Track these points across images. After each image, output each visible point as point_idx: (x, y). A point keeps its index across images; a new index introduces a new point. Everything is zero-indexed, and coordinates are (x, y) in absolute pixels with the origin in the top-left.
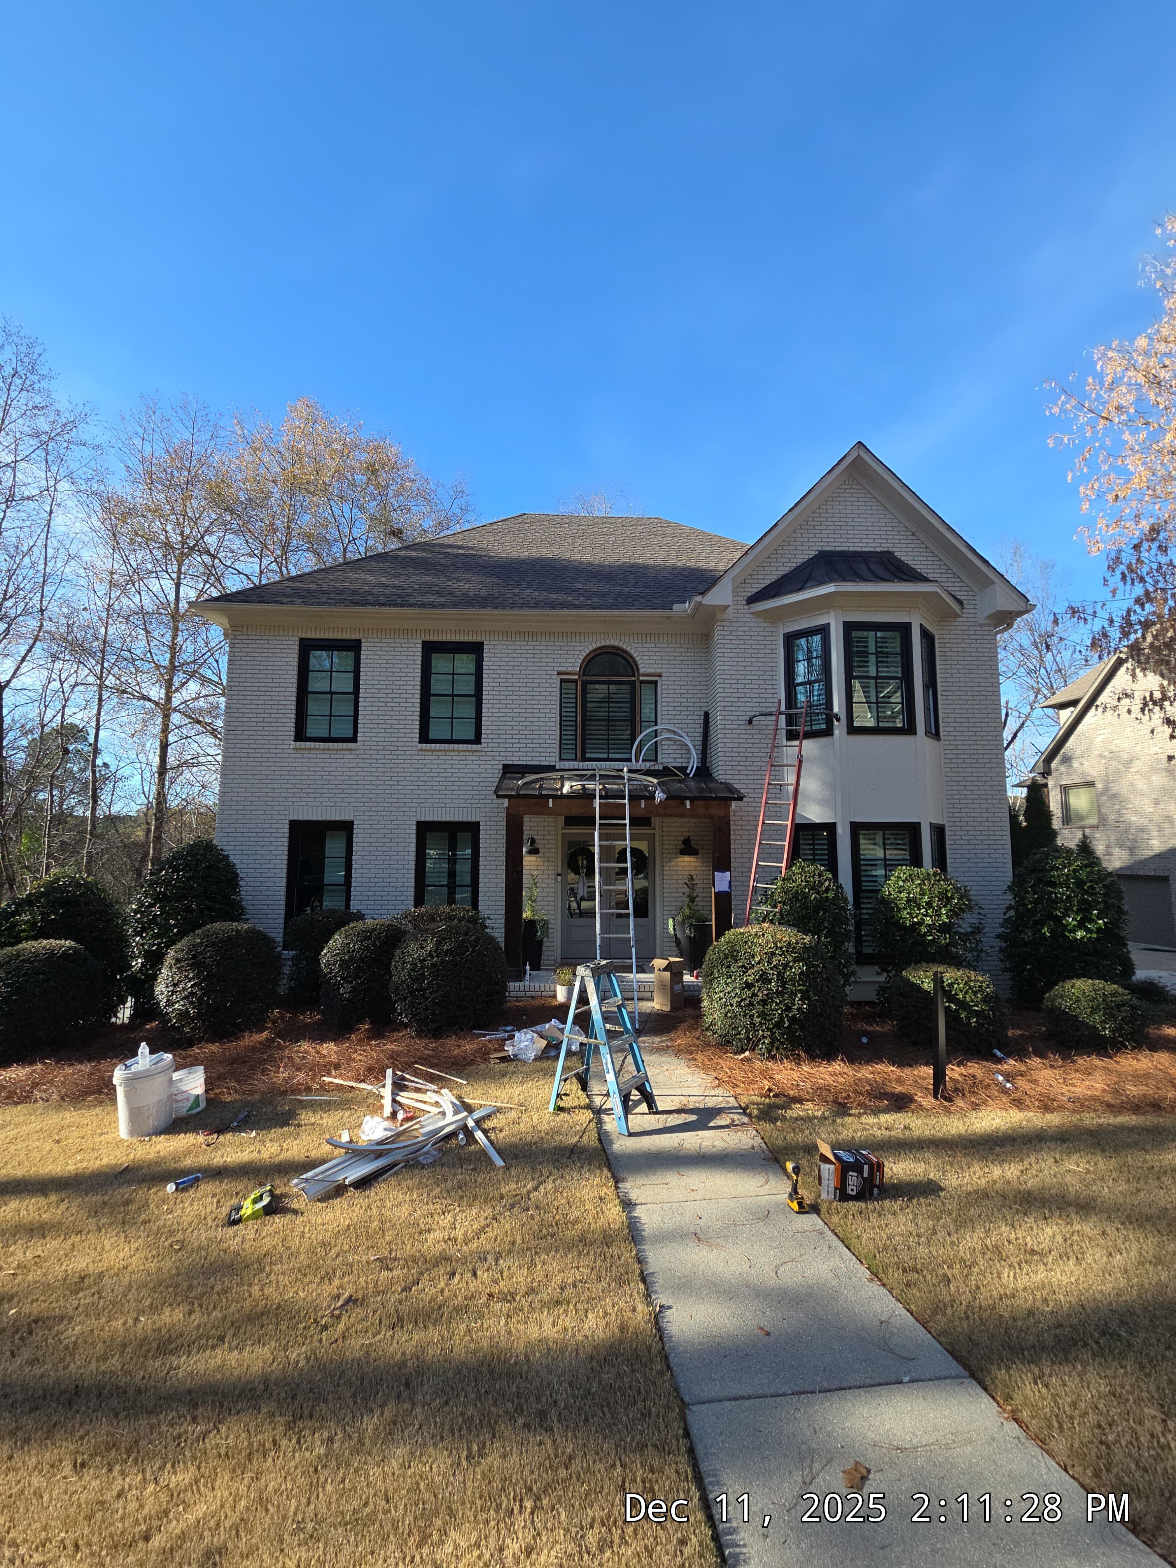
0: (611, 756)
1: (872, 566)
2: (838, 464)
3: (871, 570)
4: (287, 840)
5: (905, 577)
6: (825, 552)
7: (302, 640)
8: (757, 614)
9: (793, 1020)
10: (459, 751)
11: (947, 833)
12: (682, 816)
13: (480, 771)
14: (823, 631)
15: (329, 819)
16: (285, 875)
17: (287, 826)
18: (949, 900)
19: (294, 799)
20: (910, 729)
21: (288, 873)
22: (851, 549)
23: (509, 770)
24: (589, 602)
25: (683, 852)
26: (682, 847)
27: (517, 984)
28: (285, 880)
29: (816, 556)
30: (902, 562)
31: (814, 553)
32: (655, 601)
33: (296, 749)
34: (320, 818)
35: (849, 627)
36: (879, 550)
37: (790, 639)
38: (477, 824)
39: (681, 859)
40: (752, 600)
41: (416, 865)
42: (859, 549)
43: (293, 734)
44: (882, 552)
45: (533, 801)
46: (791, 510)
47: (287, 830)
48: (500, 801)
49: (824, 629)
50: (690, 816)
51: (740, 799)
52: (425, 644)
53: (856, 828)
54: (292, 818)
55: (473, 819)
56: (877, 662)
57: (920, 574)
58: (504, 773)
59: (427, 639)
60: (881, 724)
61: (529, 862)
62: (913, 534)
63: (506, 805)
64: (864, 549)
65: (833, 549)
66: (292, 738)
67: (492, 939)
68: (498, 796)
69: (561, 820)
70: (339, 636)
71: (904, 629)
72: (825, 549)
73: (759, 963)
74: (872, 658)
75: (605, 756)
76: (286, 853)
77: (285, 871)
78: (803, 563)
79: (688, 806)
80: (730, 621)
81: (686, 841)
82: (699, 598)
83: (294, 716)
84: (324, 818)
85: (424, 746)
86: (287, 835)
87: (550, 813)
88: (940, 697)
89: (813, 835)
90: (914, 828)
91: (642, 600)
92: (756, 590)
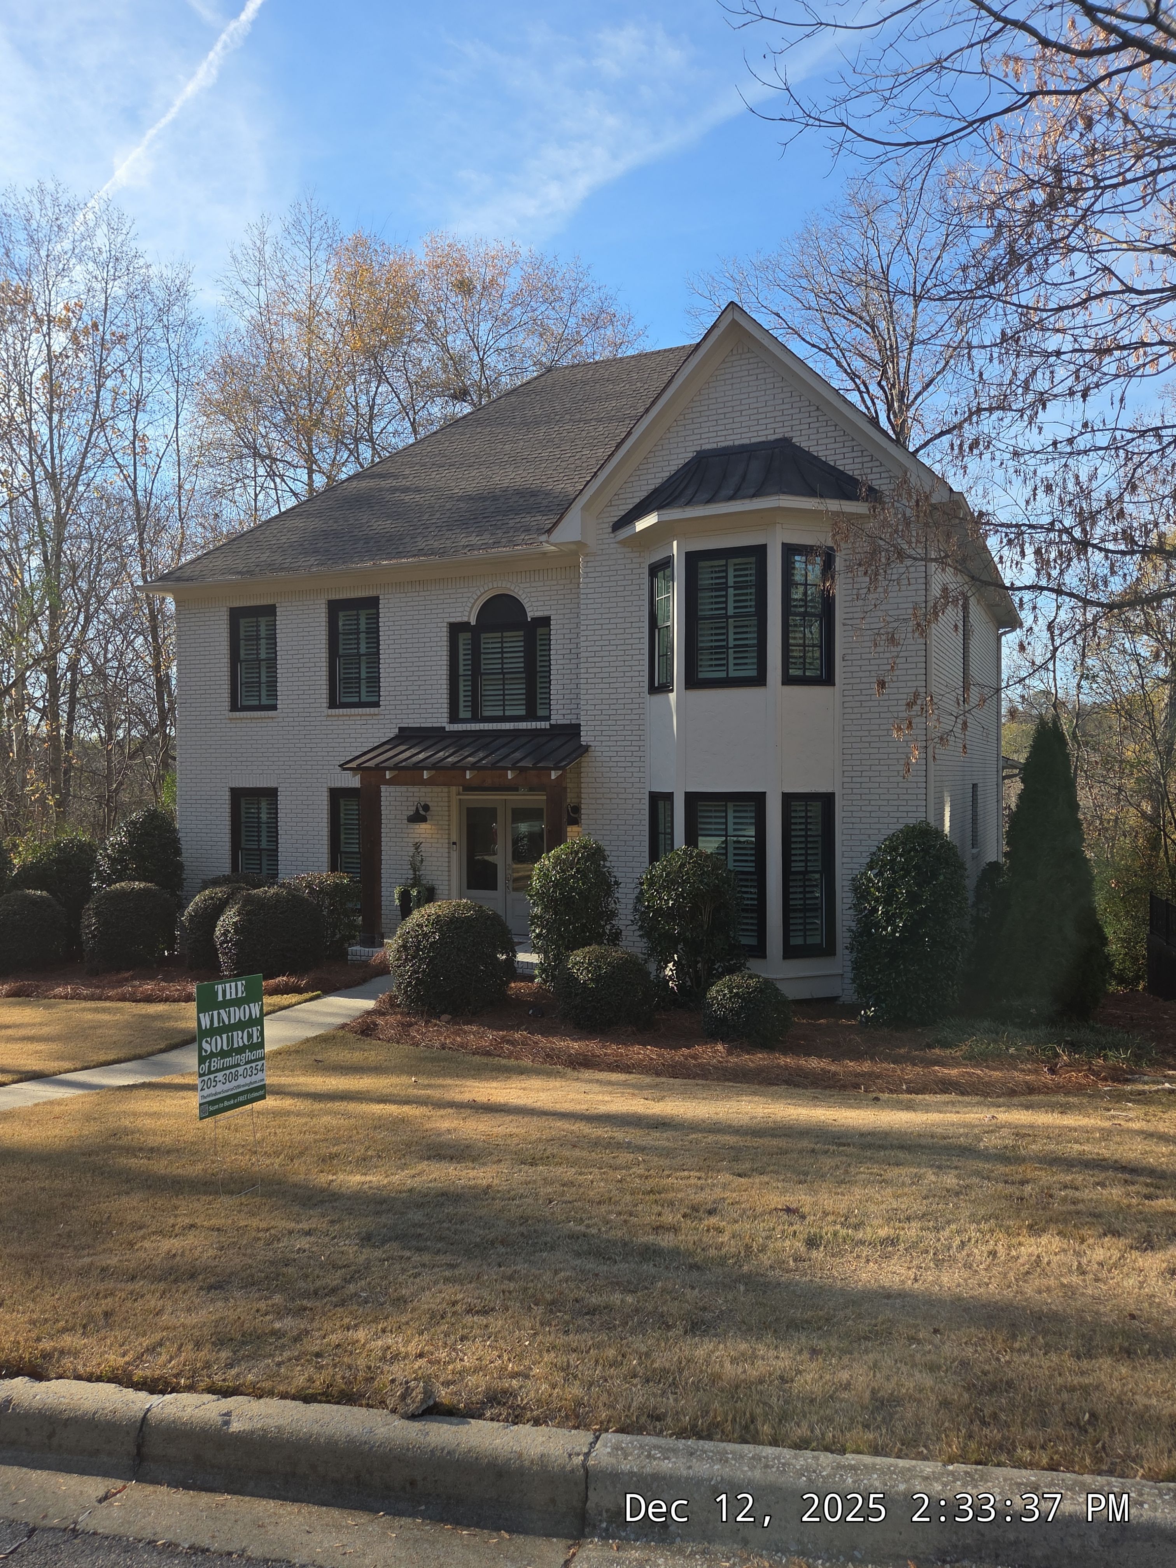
0: (507, 713)
1: (753, 466)
2: (709, 331)
4: (228, 806)
6: (704, 451)
7: (231, 610)
8: (623, 543)
11: (837, 803)
13: (379, 735)
14: (668, 565)
16: (228, 839)
17: (228, 793)
19: (232, 768)
20: (756, 679)
21: (232, 838)
22: (737, 443)
28: (229, 844)
29: (693, 459)
31: (691, 455)
33: (231, 719)
34: (251, 786)
35: (692, 558)
36: (772, 438)
37: (653, 572)
40: (617, 526)
41: (330, 831)
42: (747, 441)
43: (228, 704)
44: (776, 440)
47: (229, 798)
49: (672, 561)
52: (330, 604)
53: (692, 799)
54: (231, 786)
59: (331, 598)
64: (753, 440)
65: (714, 446)
66: (228, 708)
70: (258, 603)
72: (704, 447)
75: (501, 713)
76: (229, 819)
77: (229, 835)
78: (678, 471)
80: (594, 555)
82: (546, 537)
83: (228, 686)
84: (255, 785)
86: (229, 802)
90: (758, 799)
92: (623, 513)
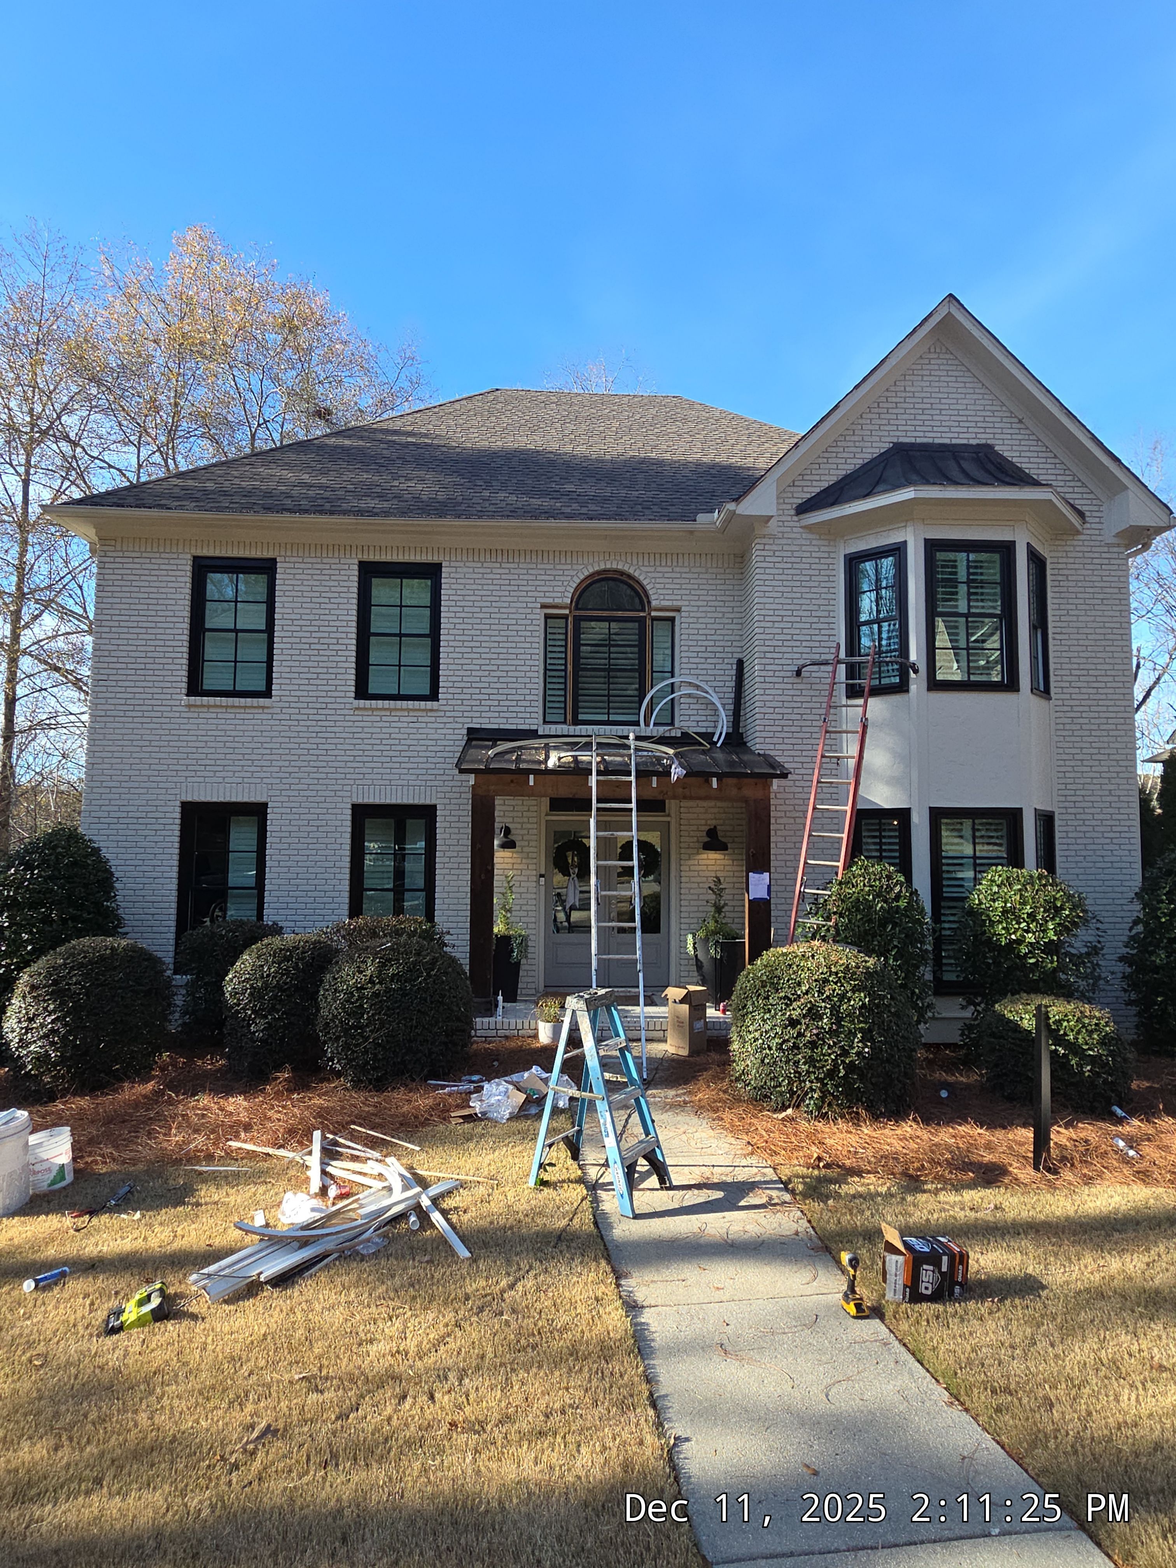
0: (613, 718)
1: (965, 465)
2: (921, 325)
3: (963, 471)
4: (178, 828)
5: (1007, 479)
6: (901, 443)
7: (196, 559)
8: (809, 528)
9: (851, 1068)
10: (408, 710)
11: (1057, 823)
12: (706, 798)
13: (436, 737)
14: (898, 551)
15: (234, 800)
16: (175, 875)
17: (178, 809)
18: (1058, 910)
19: (187, 774)
20: (1011, 684)
21: (180, 872)
22: (937, 441)
23: (475, 736)
24: (584, 510)
25: (707, 847)
26: (707, 839)
27: (486, 1020)
28: (175, 881)
29: (889, 450)
30: (1005, 459)
31: (887, 446)
32: (673, 509)
33: (189, 706)
34: (221, 799)
35: (932, 547)
36: (974, 442)
37: (853, 562)
38: (434, 807)
39: (704, 856)
40: (803, 509)
41: (352, 862)
42: (947, 441)
43: (185, 685)
44: (978, 445)
45: (508, 777)
46: (856, 387)
47: (178, 816)
48: (464, 777)
49: (898, 549)
50: (717, 799)
51: (784, 776)
52: (362, 565)
53: (937, 815)
54: (184, 799)
55: (428, 802)
56: (969, 594)
57: (1028, 475)
58: (469, 740)
59: (366, 558)
60: (973, 678)
61: (502, 858)
62: (1020, 421)
63: (472, 782)
64: (954, 441)
65: (913, 440)
66: (184, 691)
67: (453, 961)
68: (462, 771)
69: (546, 802)
70: (247, 554)
71: (1007, 550)
72: (901, 440)
73: (807, 993)
74: (963, 589)
75: (605, 718)
76: (177, 845)
77: (176, 869)
78: (873, 460)
79: (715, 785)
80: (773, 537)
81: (712, 833)
82: (731, 506)
83: (185, 661)
84: (227, 799)
85: (362, 703)
86: (178, 821)
87: (531, 793)
88: (1051, 642)
89: (880, 824)
90: (1013, 816)
91: (655, 508)
92: (809, 496)
